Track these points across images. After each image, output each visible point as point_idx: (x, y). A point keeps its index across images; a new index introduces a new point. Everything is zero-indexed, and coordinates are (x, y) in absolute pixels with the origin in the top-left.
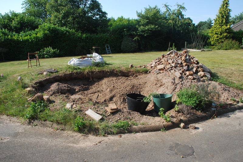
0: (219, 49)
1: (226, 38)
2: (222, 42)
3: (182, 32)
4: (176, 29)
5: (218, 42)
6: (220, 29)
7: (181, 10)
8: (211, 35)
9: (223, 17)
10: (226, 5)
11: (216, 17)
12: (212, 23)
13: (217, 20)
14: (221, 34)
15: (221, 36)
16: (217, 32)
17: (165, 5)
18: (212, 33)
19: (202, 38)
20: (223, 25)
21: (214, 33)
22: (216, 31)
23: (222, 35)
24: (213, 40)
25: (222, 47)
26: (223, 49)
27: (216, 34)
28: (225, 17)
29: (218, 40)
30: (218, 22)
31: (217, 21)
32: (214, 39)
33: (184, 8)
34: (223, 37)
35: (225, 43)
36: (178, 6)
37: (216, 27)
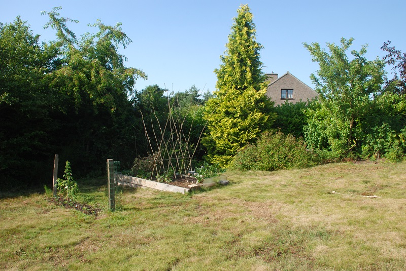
0: (248, 168)
1: (261, 126)
2: (253, 141)
3: (113, 110)
4: (93, 100)
5: (237, 141)
6: (241, 98)
7: (113, 42)
8: (212, 119)
9: (242, 62)
10: (246, 29)
11: (222, 63)
12: (199, 96)
13: (224, 72)
14: (244, 116)
15: (247, 123)
16: (231, 110)
17: (53, 16)
18: (215, 112)
19: (186, 130)
20: (245, 88)
21: (222, 114)
22: (228, 107)
23: (249, 117)
24: (222, 136)
25: (254, 160)
26: (263, 169)
27: (228, 114)
28: (249, 62)
29: (237, 135)
30: (230, 78)
31: (226, 76)
32: (223, 133)
33: (121, 36)
34: (250, 125)
35: (261, 144)
36: (103, 28)
37: (224, 95)
